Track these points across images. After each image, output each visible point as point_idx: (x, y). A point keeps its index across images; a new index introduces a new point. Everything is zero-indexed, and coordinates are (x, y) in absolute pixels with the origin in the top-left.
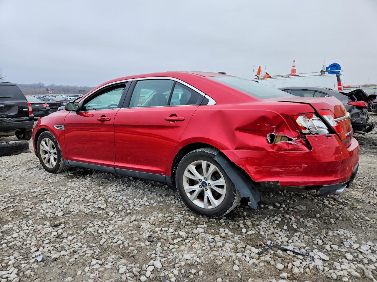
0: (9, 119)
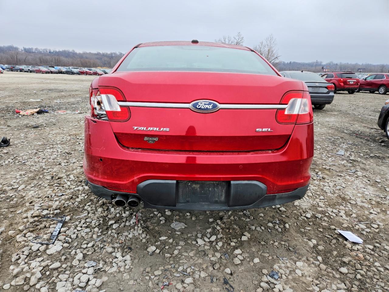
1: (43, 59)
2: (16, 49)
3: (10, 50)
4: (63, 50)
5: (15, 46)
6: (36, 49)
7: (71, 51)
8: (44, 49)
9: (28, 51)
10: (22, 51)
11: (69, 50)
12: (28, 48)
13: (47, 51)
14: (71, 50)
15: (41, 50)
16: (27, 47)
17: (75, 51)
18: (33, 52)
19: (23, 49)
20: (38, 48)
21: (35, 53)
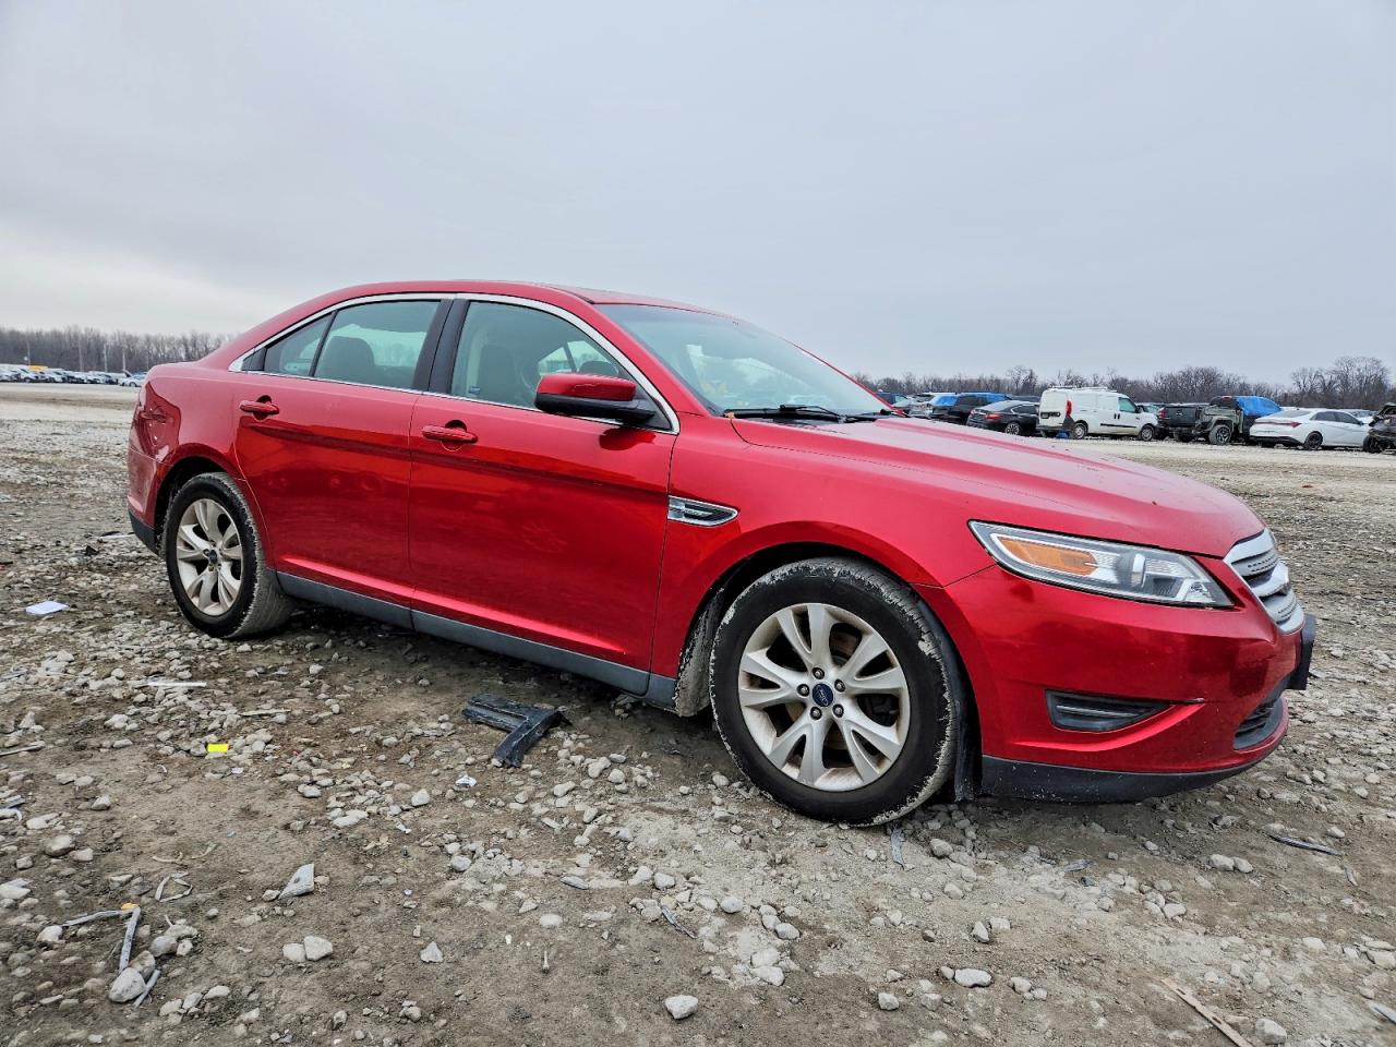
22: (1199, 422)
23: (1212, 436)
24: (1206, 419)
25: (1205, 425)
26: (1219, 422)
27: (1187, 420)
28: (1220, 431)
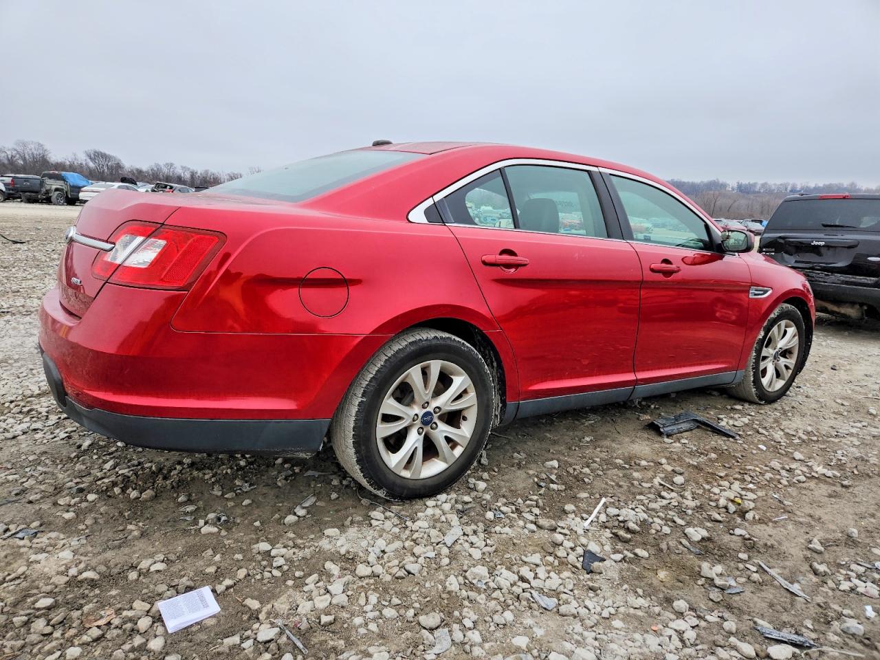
0: (826, 275)
1: (769, 206)
2: (724, 186)
3: (711, 190)
4: (827, 183)
5: (722, 180)
6: (763, 185)
7: (845, 186)
8: (781, 185)
9: (744, 190)
10: (733, 189)
11: (843, 185)
12: (747, 183)
13: (786, 189)
14: (845, 182)
15: (773, 187)
16: (745, 182)
17: (856, 186)
18: (755, 192)
19: (736, 186)
20: (769, 182)
21: (759, 192)
22: (43, 190)
23: (54, 199)
24: (48, 188)
25: (48, 192)
26: (57, 190)
27: (36, 189)
28: (58, 196)
